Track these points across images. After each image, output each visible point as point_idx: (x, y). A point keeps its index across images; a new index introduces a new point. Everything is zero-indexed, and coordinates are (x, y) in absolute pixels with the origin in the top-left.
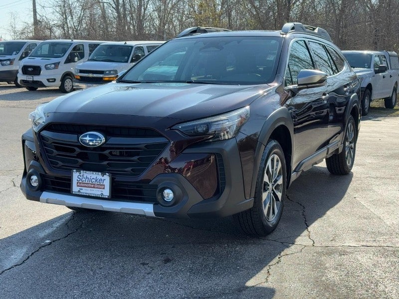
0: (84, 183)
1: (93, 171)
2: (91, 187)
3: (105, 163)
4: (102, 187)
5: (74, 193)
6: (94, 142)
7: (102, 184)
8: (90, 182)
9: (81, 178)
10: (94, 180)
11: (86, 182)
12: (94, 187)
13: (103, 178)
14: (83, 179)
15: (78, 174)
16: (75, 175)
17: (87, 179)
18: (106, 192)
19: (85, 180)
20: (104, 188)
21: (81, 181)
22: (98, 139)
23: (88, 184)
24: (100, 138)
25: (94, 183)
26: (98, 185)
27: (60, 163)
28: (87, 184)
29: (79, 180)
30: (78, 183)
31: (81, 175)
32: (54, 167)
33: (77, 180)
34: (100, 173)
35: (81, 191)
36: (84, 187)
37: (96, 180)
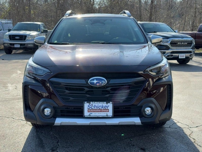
0: (93, 110)
1: (100, 102)
2: (99, 112)
3: (108, 95)
4: (107, 110)
5: (86, 117)
6: (100, 83)
7: (107, 109)
8: (98, 109)
9: (91, 107)
10: (101, 107)
11: (95, 109)
12: (101, 111)
13: (107, 105)
14: (92, 107)
15: (88, 104)
16: (86, 105)
17: (95, 107)
18: (110, 114)
19: (94, 107)
20: (108, 111)
21: (91, 109)
22: (103, 81)
23: (97, 110)
24: (104, 80)
25: (101, 109)
26: (104, 110)
27: (71, 98)
28: (95, 110)
29: (89, 108)
30: (88, 110)
31: (91, 104)
32: (66, 101)
33: (88, 108)
34: (105, 102)
35: (91, 115)
36: (93, 112)
37: (102, 107)
